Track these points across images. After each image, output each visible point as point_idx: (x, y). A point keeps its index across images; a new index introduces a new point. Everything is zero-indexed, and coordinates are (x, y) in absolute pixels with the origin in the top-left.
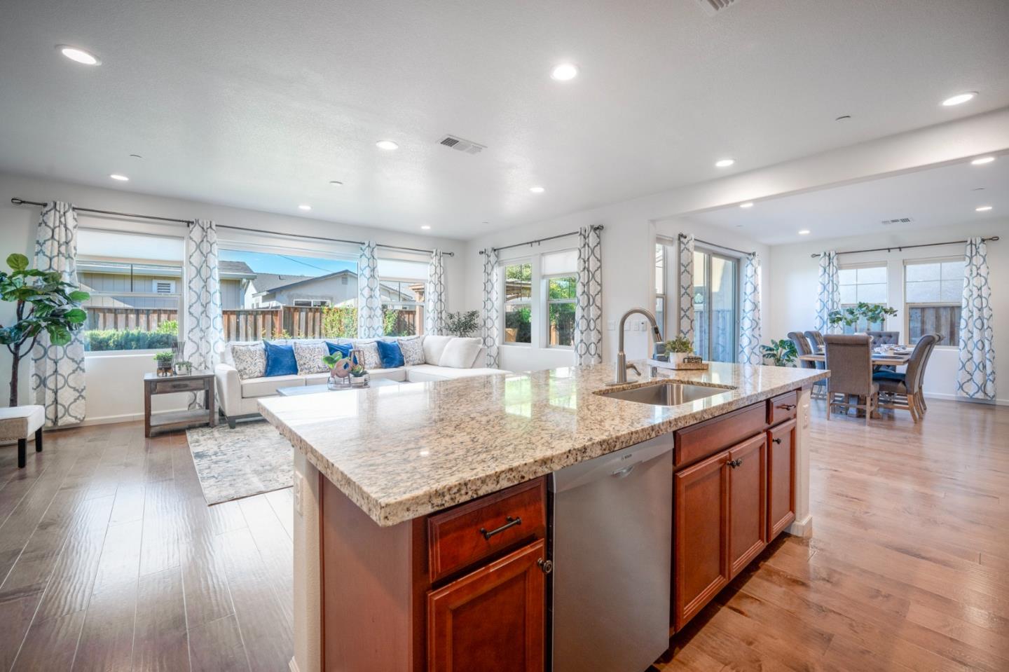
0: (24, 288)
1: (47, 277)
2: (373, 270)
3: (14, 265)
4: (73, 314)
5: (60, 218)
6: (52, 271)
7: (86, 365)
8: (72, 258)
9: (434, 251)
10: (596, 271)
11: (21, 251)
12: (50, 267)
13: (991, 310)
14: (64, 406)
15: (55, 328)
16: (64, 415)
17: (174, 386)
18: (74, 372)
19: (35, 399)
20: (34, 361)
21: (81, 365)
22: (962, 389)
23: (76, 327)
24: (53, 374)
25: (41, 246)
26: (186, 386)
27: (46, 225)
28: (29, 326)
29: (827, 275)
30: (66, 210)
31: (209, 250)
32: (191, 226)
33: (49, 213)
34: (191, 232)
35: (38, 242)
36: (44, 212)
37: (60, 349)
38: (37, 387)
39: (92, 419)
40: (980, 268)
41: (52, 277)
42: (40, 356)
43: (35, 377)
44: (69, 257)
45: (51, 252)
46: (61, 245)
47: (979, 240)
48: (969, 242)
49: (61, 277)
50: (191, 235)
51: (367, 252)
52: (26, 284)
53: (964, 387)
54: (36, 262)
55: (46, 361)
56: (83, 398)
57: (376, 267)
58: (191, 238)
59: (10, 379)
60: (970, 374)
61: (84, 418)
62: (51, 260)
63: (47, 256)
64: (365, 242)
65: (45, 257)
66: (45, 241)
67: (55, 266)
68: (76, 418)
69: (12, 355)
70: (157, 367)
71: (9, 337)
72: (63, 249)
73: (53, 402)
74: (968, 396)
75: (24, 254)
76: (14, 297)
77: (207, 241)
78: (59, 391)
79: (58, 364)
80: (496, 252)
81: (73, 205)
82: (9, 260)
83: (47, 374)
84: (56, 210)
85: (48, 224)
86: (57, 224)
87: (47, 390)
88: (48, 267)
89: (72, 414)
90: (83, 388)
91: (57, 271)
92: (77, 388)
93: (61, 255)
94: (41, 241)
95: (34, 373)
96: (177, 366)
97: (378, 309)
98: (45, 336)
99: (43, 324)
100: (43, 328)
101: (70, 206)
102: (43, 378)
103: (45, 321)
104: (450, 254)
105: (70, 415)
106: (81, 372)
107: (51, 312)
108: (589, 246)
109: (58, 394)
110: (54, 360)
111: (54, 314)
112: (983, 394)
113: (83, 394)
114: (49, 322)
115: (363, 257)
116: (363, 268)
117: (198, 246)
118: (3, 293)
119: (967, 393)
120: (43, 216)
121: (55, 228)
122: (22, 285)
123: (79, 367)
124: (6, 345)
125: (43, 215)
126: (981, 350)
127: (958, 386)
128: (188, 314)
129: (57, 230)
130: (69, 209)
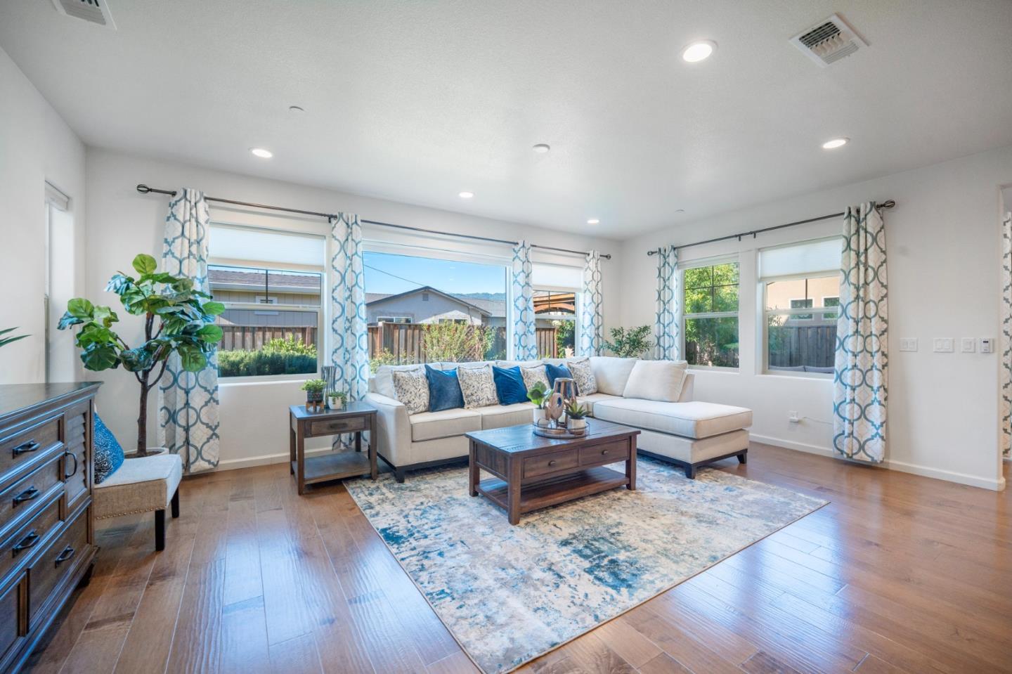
0: (152, 297)
1: (177, 284)
2: (527, 276)
3: (142, 270)
4: (208, 331)
5: (191, 209)
6: (182, 277)
7: (219, 395)
8: (204, 261)
9: (591, 253)
10: (880, 266)
11: (149, 252)
12: (180, 272)
14: (196, 448)
15: (188, 350)
16: (197, 459)
17: (332, 427)
18: (206, 404)
19: (164, 438)
20: (162, 391)
21: (214, 396)
23: (209, 348)
24: (184, 408)
25: (170, 246)
26: (345, 425)
27: (176, 219)
28: (158, 346)
30: (197, 199)
31: (354, 252)
32: (334, 221)
33: (178, 203)
34: (333, 228)
35: (166, 241)
36: (173, 202)
37: (192, 375)
38: (167, 423)
39: (227, 462)
41: (183, 285)
42: (169, 384)
43: (163, 411)
44: (201, 259)
45: (181, 254)
46: (192, 243)
49: (192, 284)
50: (333, 233)
51: (521, 254)
52: (154, 292)
54: (164, 266)
55: (175, 392)
56: (217, 437)
57: (531, 272)
58: (334, 237)
59: (137, 415)
61: (218, 462)
62: (181, 262)
63: (176, 258)
64: (519, 242)
65: (174, 259)
66: (174, 239)
67: (185, 271)
68: (209, 462)
69: (140, 384)
70: (306, 400)
71: (138, 362)
72: (194, 249)
73: (184, 442)
75: (151, 255)
76: (141, 309)
77: (352, 240)
78: (191, 429)
79: (190, 395)
80: (676, 252)
81: (205, 195)
82: (135, 263)
83: (178, 408)
84: (186, 199)
85: (177, 217)
86: (188, 217)
87: (177, 427)
88: (178, 272)
89: (205, 457)
90: (216, 424)
91: (188, 277)
92: (210, 425)
93: (191, 257)
94: (170, 240)
95: (163, 406)
96: (330, 399)
97: (532, 324)
98: (175, 359)
99: (173, 344)
100: (174, 349)
101: (201, 194)
102: (172, 412)
103: (176, 340)
104: (607, 257)
105: (203, 459)
106: (215, 403)
107: (182, 329)
108: (866, 232)
109: (191, 432)
110: (185, 389)
111: (185, 332)
113: (217, 431)
114: (180, 342)
115: (517, 260)
116: (516, 273)
117: (342, 247)
118: (130, 304)
120: (172, 208)
121: (185, 222)
122: (150, 293)
123: (212, 398)
124: (133, 373)
125: (172, 206)
128: (331, 330)
129: (187, 225)
130: (200, 199)
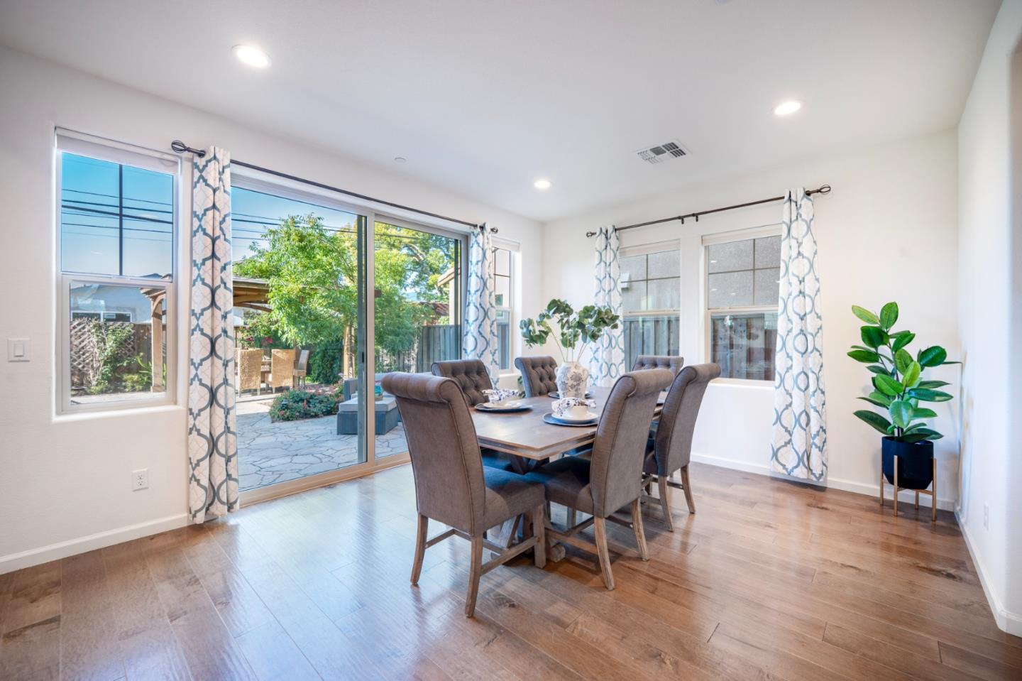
13: (819, 317)
22: (777, 460)
29: (602, 264)
40: (802, 243)
47: (801, 193)
48: (787, 198)
53: (779, 455)
60: (789, 432)
74: (784, 472)
112: (805, 470)
119: (784, 466)
126: (804, 391)
127: (771, 452)
